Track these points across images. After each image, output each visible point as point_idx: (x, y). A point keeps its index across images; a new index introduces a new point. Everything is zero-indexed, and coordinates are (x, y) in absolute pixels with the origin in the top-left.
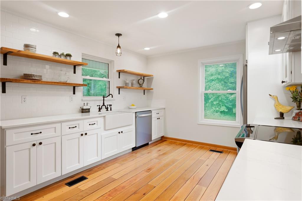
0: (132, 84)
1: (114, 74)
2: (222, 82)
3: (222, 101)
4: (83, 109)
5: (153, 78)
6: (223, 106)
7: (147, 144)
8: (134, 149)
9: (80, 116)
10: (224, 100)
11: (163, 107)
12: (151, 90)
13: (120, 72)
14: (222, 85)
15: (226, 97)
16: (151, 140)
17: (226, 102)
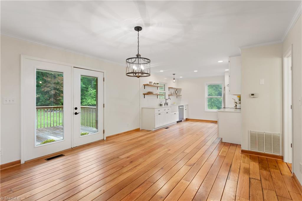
0: (174, 93)
1: (167, 89)
2: (214, 88)
3: (214, 102)
4: (160, 104)
5: (181, 90)
6: (215, 106)
7: (181, 121)
8: (178, 122)
9: (159, 107)
10: (216, 102)
11: (187, 104)
12: (180, 96)
13: (169, 88)
14: (214, 90)
15: (217, 100)
16: (183, 119)
17: (217, 103)
